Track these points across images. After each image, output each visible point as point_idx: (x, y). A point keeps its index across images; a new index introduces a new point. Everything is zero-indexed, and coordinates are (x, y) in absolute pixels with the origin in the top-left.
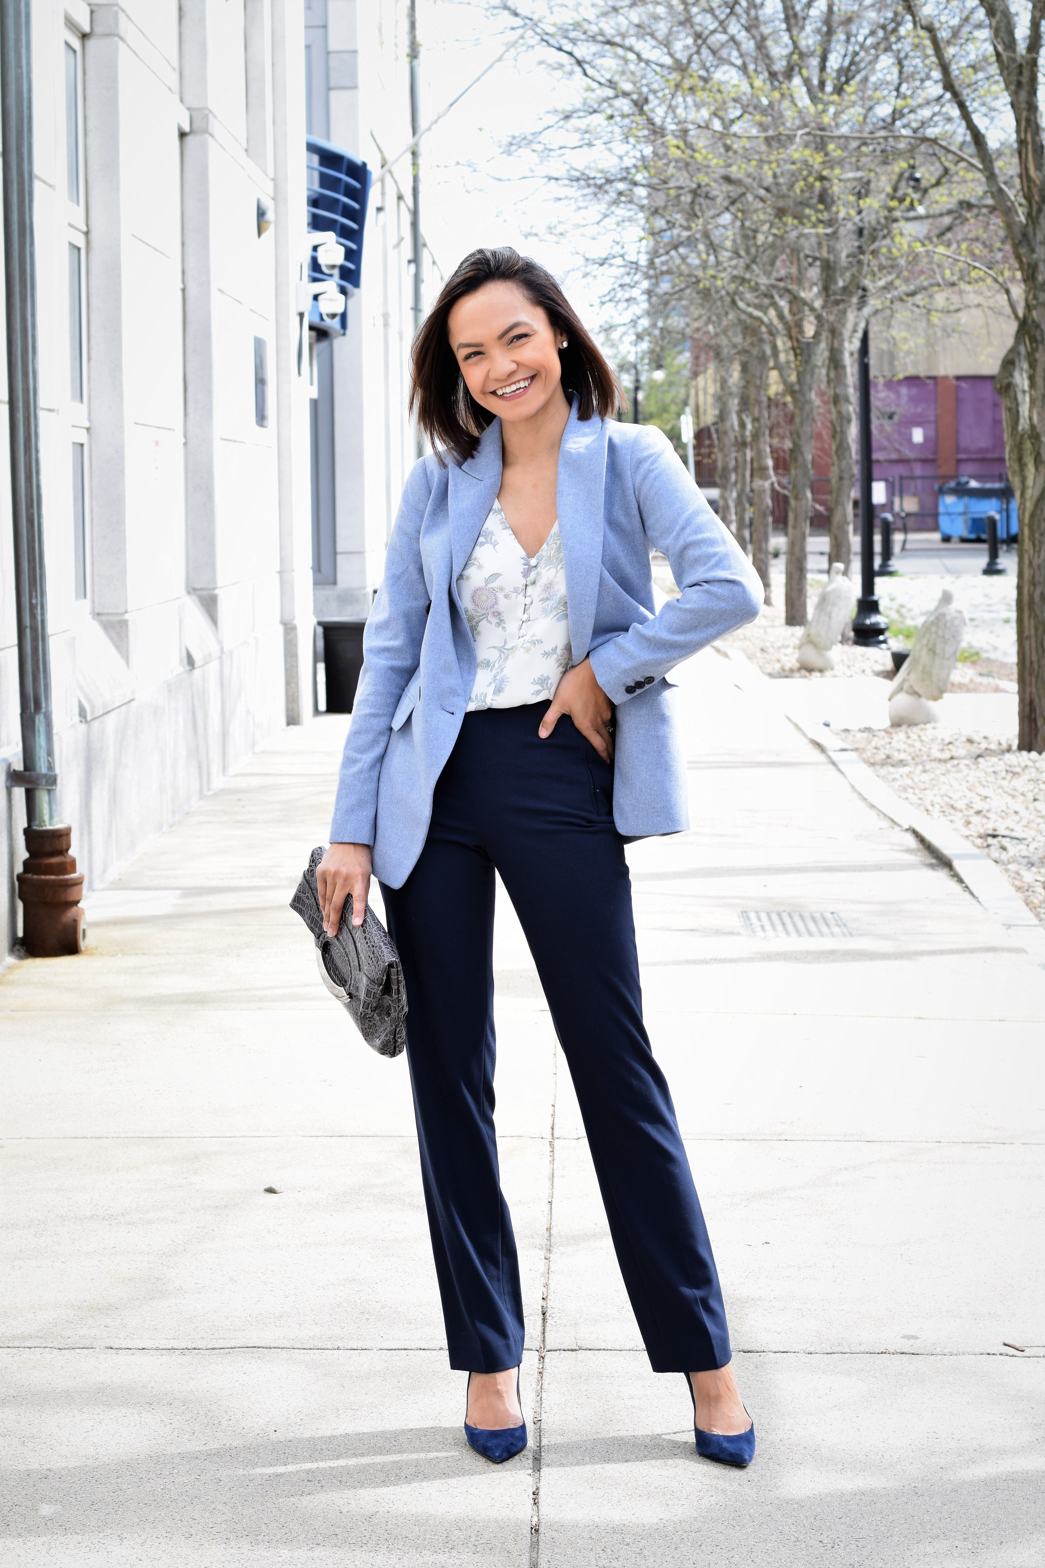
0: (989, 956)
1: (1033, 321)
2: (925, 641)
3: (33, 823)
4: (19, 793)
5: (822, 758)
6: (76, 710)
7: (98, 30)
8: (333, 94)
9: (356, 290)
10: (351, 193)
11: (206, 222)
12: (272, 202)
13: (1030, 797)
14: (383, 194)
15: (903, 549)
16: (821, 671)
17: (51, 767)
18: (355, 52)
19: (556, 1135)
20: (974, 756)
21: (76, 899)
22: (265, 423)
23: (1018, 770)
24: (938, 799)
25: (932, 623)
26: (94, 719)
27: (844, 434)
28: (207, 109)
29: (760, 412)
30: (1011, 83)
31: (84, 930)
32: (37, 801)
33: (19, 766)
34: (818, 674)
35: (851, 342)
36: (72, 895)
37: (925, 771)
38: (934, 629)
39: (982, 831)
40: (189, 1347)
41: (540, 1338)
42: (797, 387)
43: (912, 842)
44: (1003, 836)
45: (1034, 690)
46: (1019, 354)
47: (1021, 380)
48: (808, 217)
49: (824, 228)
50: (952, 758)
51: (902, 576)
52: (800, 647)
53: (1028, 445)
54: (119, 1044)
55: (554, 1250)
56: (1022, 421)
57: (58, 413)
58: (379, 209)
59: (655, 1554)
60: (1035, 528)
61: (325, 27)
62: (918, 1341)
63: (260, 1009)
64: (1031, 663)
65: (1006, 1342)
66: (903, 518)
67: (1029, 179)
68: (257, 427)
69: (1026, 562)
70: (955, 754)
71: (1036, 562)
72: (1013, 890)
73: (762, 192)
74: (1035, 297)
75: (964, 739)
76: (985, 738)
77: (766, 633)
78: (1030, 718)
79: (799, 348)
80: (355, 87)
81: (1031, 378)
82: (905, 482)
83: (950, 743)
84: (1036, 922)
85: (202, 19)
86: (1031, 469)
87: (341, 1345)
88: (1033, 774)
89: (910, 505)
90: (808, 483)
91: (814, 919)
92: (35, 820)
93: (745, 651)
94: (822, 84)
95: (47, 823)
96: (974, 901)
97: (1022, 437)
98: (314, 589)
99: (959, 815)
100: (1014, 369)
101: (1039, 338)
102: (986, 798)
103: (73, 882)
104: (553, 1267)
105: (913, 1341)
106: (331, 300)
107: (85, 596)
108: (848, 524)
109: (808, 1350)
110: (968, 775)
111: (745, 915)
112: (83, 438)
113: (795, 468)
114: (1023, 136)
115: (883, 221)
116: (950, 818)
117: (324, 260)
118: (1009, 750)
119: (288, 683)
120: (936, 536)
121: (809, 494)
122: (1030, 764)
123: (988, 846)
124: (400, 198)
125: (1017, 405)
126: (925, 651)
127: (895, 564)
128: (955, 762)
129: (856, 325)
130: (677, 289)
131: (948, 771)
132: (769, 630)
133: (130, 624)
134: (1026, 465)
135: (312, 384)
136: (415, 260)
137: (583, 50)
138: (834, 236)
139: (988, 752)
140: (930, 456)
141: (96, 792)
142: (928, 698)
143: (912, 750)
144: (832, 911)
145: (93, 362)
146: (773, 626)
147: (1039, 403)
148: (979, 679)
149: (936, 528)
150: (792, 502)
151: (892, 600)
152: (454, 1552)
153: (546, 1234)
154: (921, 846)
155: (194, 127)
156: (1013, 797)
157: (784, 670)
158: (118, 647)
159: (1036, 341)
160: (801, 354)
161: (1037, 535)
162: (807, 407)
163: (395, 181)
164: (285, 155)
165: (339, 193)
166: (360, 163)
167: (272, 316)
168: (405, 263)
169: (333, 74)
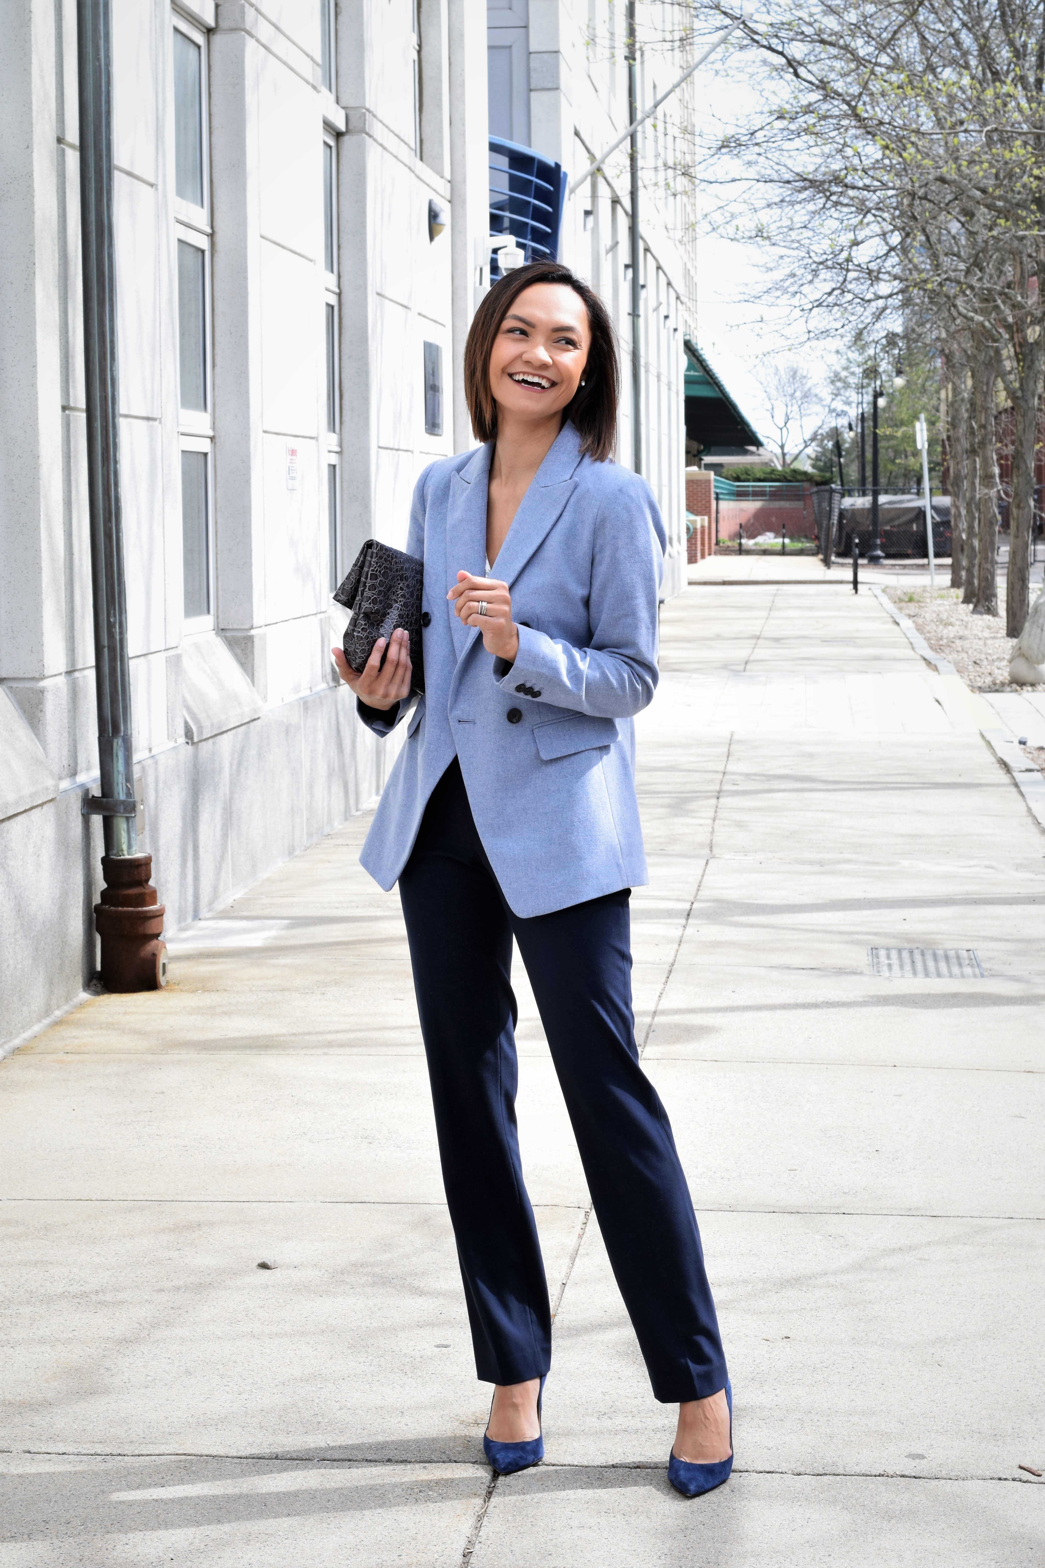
3: (110, 852)
4: (97, 820)
5: (1005, 778)
6: (181, 731)
7: (223, 24)
8: (532, 94)
10: (541, 194)
11: (363, 225)
12: (449, 205)
14: (593, 197)
16: (1033, 685)
17: (129, 794)
18: (557, 52)
21: (158, 932)
22: (436, 431)
26: (201, 741)
28: (364, 108)
29: (986, 419)
31: (164, 965)
32: (115, 830)
33: (96, 792)
34: (1030, 689)
36: (151, 927)
40: (114, 1453)
42: (1019, 394)
48: (1023, 220)
49: (1039, 231)
52: (1010, 661)
54: (163, 1093)
57: (160, 422)
58: (588, 213)
61: (526, 27)
62: (924, 1461)
63: (325, 1054)
65: (1023, 1465)
68: (427, 435)
73: (979, 194)
77: (985, 644)
79: (1021, 354)
80: (557, 89)
85: (360, 15)
90: (1031, 491)
91: (947, 958)
92: (113, 849)
93: (956, 664)
95: (125, 852)
103: (151, 914)
105: (918, 1461)
107: (209, 612)
109: (796, 1471)
111: (875, 951)
112: (204, 446)
113: (1017, 476)
117: (504, 263)
124: (615, 201)
132: (989, 642)
133: (256, 640)
136: (634, 265)
137: (797, 50)
141: (205, 816)
144: (968, 948)
145: (217, 369)
146: (994, 638)
150: (1015, 511)
155: (351, 127)
157: (995, 684)
158: (242, 665)
160: (1024, 360)
162: (1030, 414)
163: (609, 184)
164: (464, 156)
165: (530, 197)
166: (553, 165)
167: (448, 320)
168: (621, 268)
169: (534, 75)
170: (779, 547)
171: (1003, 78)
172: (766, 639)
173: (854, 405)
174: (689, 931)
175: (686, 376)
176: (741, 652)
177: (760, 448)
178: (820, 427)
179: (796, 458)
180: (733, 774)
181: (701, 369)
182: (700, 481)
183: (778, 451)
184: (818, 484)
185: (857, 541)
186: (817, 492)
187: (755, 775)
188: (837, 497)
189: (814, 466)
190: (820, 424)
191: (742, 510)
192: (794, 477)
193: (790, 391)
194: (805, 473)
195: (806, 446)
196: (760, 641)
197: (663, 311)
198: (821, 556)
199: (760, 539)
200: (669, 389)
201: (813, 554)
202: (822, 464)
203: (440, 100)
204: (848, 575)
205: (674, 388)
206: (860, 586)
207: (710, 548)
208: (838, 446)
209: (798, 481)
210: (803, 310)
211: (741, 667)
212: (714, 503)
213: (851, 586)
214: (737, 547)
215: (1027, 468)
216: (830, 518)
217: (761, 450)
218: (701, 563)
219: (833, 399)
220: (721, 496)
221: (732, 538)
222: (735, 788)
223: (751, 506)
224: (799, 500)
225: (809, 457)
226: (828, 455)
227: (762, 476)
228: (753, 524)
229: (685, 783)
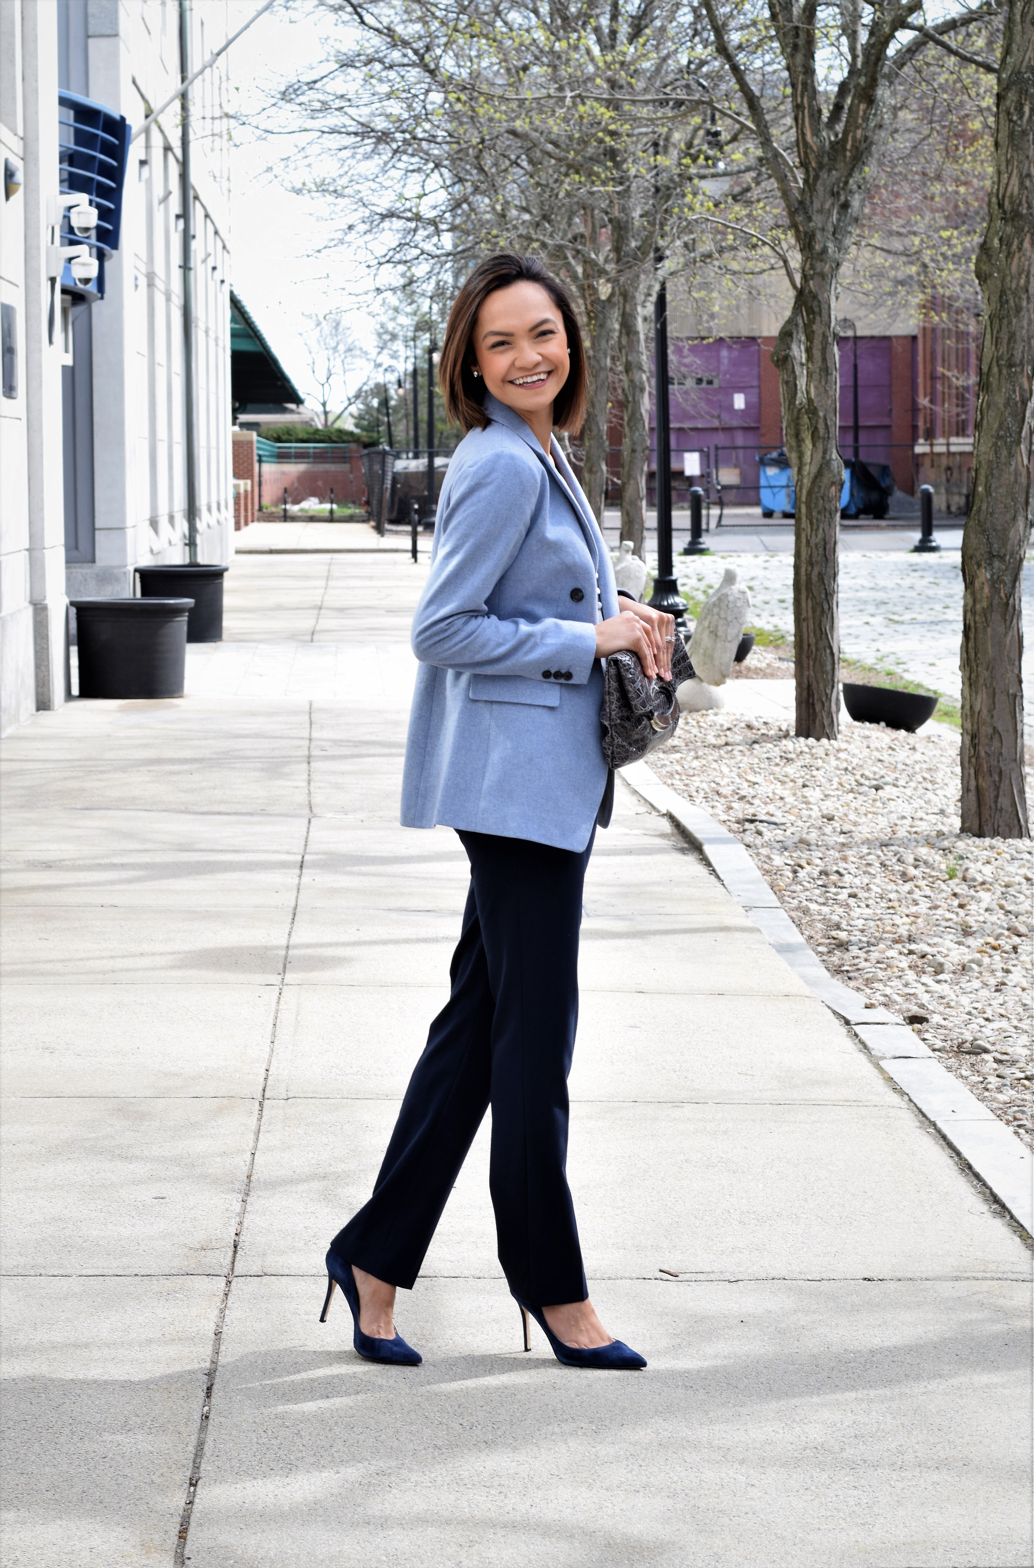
0: (721, 935)
1: (811, 292)
2: (706, 624)
8: (90, 41)
9: (114, 252)
10: (107, 148)
12: (21, 162)
13: (800, 782)
14: (148, 147)
15: (719, 524)
19: (266, 1096)
20: (750, 742)
22: (14, 394)
23: (793, 756)
24: (704, 786)
25: (714, 604)
27: (637, 404)
30: (787, 45)
35: (644, 307)
37: (697, 758)
38: (716, 610)
39: (741, 816)
41: (229, 1267)
43: (666, 826)
44: (761, 821)
45: (812, 673)
46: (797, 325)
47: (798, 352)
48: (598, 175)
49: (614, 186)
50: (727, 744)
51: (713, 554)
53: (805, 419)
55: (251, 1194)
56: (799, 394)
58: (143, 163)
59: (310, 1434)
60: (813, 505)
64: (809, 645)
65: (660, 1269)
66: (718, 491)
67: (806, 144)
68: (4, 399)
69: (804, 541)
70: (730, 740)
71: (813, 541)
72: (759, 873)
73: (550, 147)
74: (812, 267)
75: (743, 725)
76: (765, 723)
78: (808, 702)
80: (116, 35)
81: (808, 350)
82: (720, 452)
83: (729, 729)
84: (779, 904)
86: (808, 444)
87: (43, 1272)
88: (807, 759)
89: (728, 476)
90: (603, 455)
94: (613, 33)
96: (718, 884)
97: (800, 410)
98: (67, 568)
99: (723, 800)
100: (792, 341)
101: (816, 309)
102: (755, 784)
104: (249, 1208)
106: (84, 264)
108: (641, 500)
110: (741, 762)
114: (799, 100)
115: (677, 179)
116: (711, 804)
117: (77, 222)
118: (786, 736)
119: (38, 666)
120: (758, 511)
121: (604, 467)
122: (806, 749)
123: (744, 831)
124: (167, 148)
125: (795, 378)
126: (707, 633)
127: (706, 541)
128: (730, 748)
129: (650, 287)
130: (460, 249)
131: (721, 757)
134: (803, 440)
135: (67, 351)
136: (184, 215)
138: (625, 194)
139: (765, 738)
140: (753, 425)
142: (710, 683)
143: (688, 735)
147: (816, 376)
148: (778, 664)
149: (757, 503)
150: (586, 476)
151: (700, 580)
152: (130, 1434)
153: (246, 1181)
154: (675, 831)
156: (783, 783)
159: (813, 313)
160: (596, 318)
161: (814, 514)
162: (602, 375)
163: (162, 131)
164: (37, 113)
165: (95, 150)
166: (118, 117)
167: (21, 282)
168: (172, 218)
169: (91, 21)
170: (327, 514)
171: (573, 24)
172: (327, 609)
173: (402, 359)
174: (305, 879)
175: (232, 329)
176: (307, 624)
177: (301, 407)
178: (365, 384)
179: (339, 417)
180: (319, 740)
181: (243, 321)
182: (242, 442)
183: (320, 409)
184: (366, 446)
185: (416, 506)
186: (368, 454)
187: (341, 741)
188: (389, 459)
189: (357, 426)
190: (365, 380)
191: (283, 473)
192: (340, 438)
193: (333, 344)
194: (351, 434)
195: (350, 404)
196: (322, 612)
197: (211, 263)
198: (373, 523)
199: (305, 505)
200: (217, 345)
201: (363, 521)
202: (366, 423)
203: (13, 55)
204: (407, 543)
205: (221, 343)
206: (419, 555)
207: (253, 514)
208: (385, 402)
209: (344, 442)
210: (369, 266)
211: (309, 638)
212: (256, 466)
213: (410, 555)
214: (282, 514)
215: (599, 430)
216: (383, 483)
217: (302, 409)
218: (245, 530)
219: (379, 353)
220: (264, 459)
221: (276, 504)
222: (323, 753)
223: (294, 469)
224: (345, 462)
225: (352, 415)
226: (375, 414)
227: (305, 436)
228: (296, 489)
229: (273, 749)
